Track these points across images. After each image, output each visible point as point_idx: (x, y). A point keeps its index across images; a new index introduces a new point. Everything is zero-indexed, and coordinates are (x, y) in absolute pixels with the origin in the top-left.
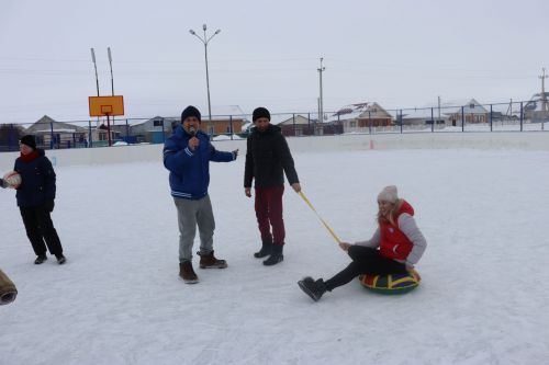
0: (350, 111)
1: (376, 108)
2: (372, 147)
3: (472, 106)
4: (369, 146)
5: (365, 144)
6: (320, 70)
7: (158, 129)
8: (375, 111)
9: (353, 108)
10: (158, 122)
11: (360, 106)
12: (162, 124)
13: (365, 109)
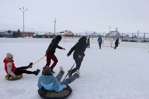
0: (63, 32)
1: (70, 32)
2: (65, 42)
3: (95, 33)
4: (64, 42)
5: (63, 41)
6: (55, 21)
7: (9, 34)
8: (70, 33)
9: (64, 31)
10: (9, 32)
11: (66, 31)
12: (10, 32)
13: (67, 32)
